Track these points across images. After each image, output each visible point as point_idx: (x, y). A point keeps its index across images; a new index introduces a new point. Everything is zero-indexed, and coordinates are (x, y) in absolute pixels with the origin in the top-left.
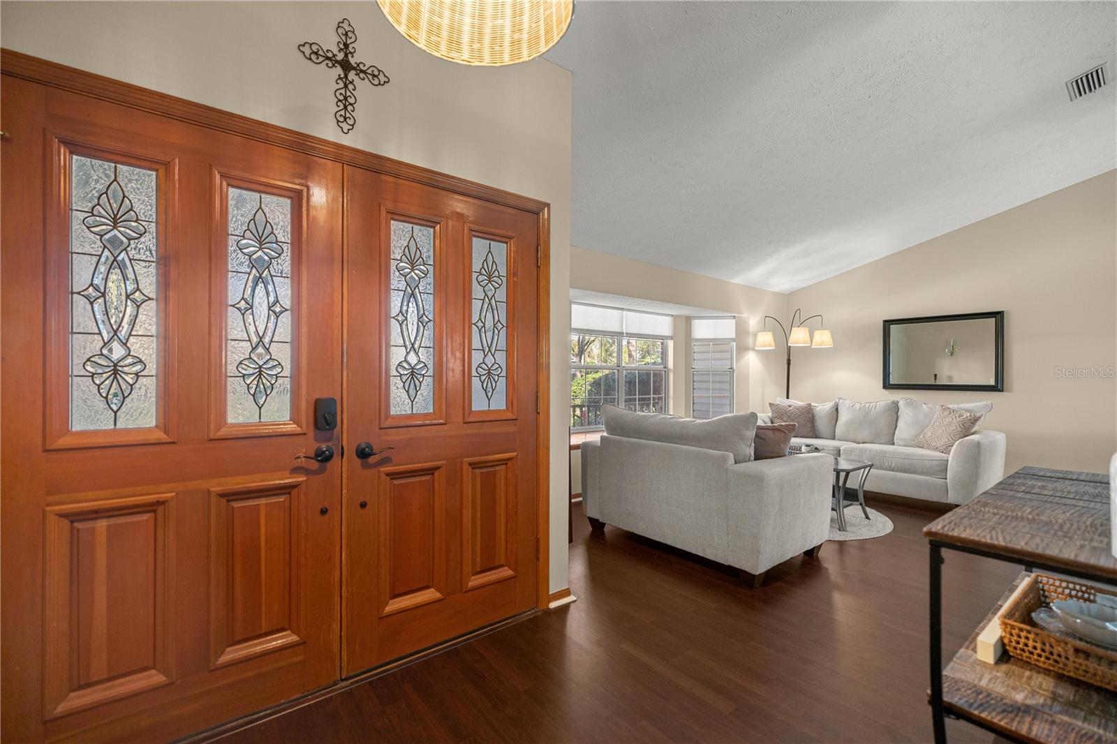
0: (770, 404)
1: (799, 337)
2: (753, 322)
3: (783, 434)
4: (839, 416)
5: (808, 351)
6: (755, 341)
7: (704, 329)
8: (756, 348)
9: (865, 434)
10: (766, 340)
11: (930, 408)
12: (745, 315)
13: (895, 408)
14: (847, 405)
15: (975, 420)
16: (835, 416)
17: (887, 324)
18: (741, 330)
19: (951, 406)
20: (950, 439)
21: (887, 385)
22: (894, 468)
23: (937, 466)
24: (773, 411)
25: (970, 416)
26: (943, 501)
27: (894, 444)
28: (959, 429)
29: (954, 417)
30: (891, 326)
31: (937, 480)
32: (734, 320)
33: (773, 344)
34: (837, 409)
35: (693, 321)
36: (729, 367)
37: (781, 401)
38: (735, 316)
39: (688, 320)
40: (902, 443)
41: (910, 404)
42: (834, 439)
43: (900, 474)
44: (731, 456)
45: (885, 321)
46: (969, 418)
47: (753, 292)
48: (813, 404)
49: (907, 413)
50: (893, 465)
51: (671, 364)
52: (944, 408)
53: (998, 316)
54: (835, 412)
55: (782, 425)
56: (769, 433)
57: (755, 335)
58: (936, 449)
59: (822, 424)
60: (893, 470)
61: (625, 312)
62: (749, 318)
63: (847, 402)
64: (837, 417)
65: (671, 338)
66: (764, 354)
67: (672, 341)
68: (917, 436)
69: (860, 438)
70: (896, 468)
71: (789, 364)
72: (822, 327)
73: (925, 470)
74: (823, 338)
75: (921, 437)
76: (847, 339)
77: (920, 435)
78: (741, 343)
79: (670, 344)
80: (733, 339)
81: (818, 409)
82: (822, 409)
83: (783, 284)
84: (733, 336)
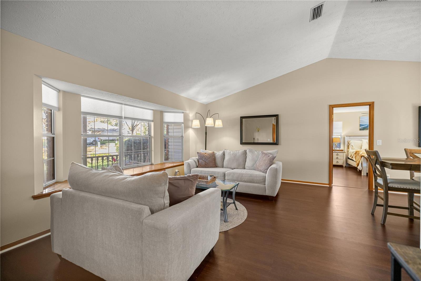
0: (197, 152)
1: (209, 122)
2: (191, 115)
3: (190, 182)
4: (225, 157)
5: (213, 128)
6: (192, 124)
7: (169, 117)
8: (192, 127)
9: (234, 165)
10: (196, 123)
11: (257, 152)
12: (188, 112)
13: (245, 153)
14: (228, 152)
15: (274, 158)
16: (223, 157)
17: (242, 118)
18: (186, 118)
19: (264, 152)
20: (266, 167)
21: (242, 143)
22: (246, 181)
23: (262, 179)
24: (199, 156)
25: (272, 156)
26: (264, 194)
27: (245, 169)
28: (269, 162)
29: (266, 157)
30: (243, 119)
31: (261, 185)
32: (183, 114)
33: (199, 125)
34: (224, 154)
35: (164, 113)
36: (181, 136)
37: (202, 151)
38: (183, 112)
39: (162, 113)
40: (248, 168)
41: (251, 151)
42: (223, 168)
43: (248, 183)
44: (147, 210)
45: (241, 117)
46: (272, 157)
47: (191, 102)
48: (215, 152)
49: (250, 155)
50: (246, 180)
51: (152, 134)
52: (263, 153)
53: (276, 116)
54: (223, 155)
55: (189, 176)
56: (182, 182)
57: (192, 121)
58: (261, 171)
59: (218, 161)
60: (245, 182)
61: (123, 106)
62: (189, 113)
63: (228, 151)
64: (224, 157)
65: (153, 121)
66: (196, 130)
67: (153, 123)
68: (253, 165)
69: (233, 167)
70: (247, 181)
71: (206, 134)
72: (219, 119)
73: (257, 181)
74: (219, 123)
75: (255, 166)
76: (227, 123)
77: (254, 164)
78: (186, 124)
79: (152, 124)
80: (183, 122)
81: (217, 154)
82: (218, 154)
83: (204, 99)
84: (183, 121)
